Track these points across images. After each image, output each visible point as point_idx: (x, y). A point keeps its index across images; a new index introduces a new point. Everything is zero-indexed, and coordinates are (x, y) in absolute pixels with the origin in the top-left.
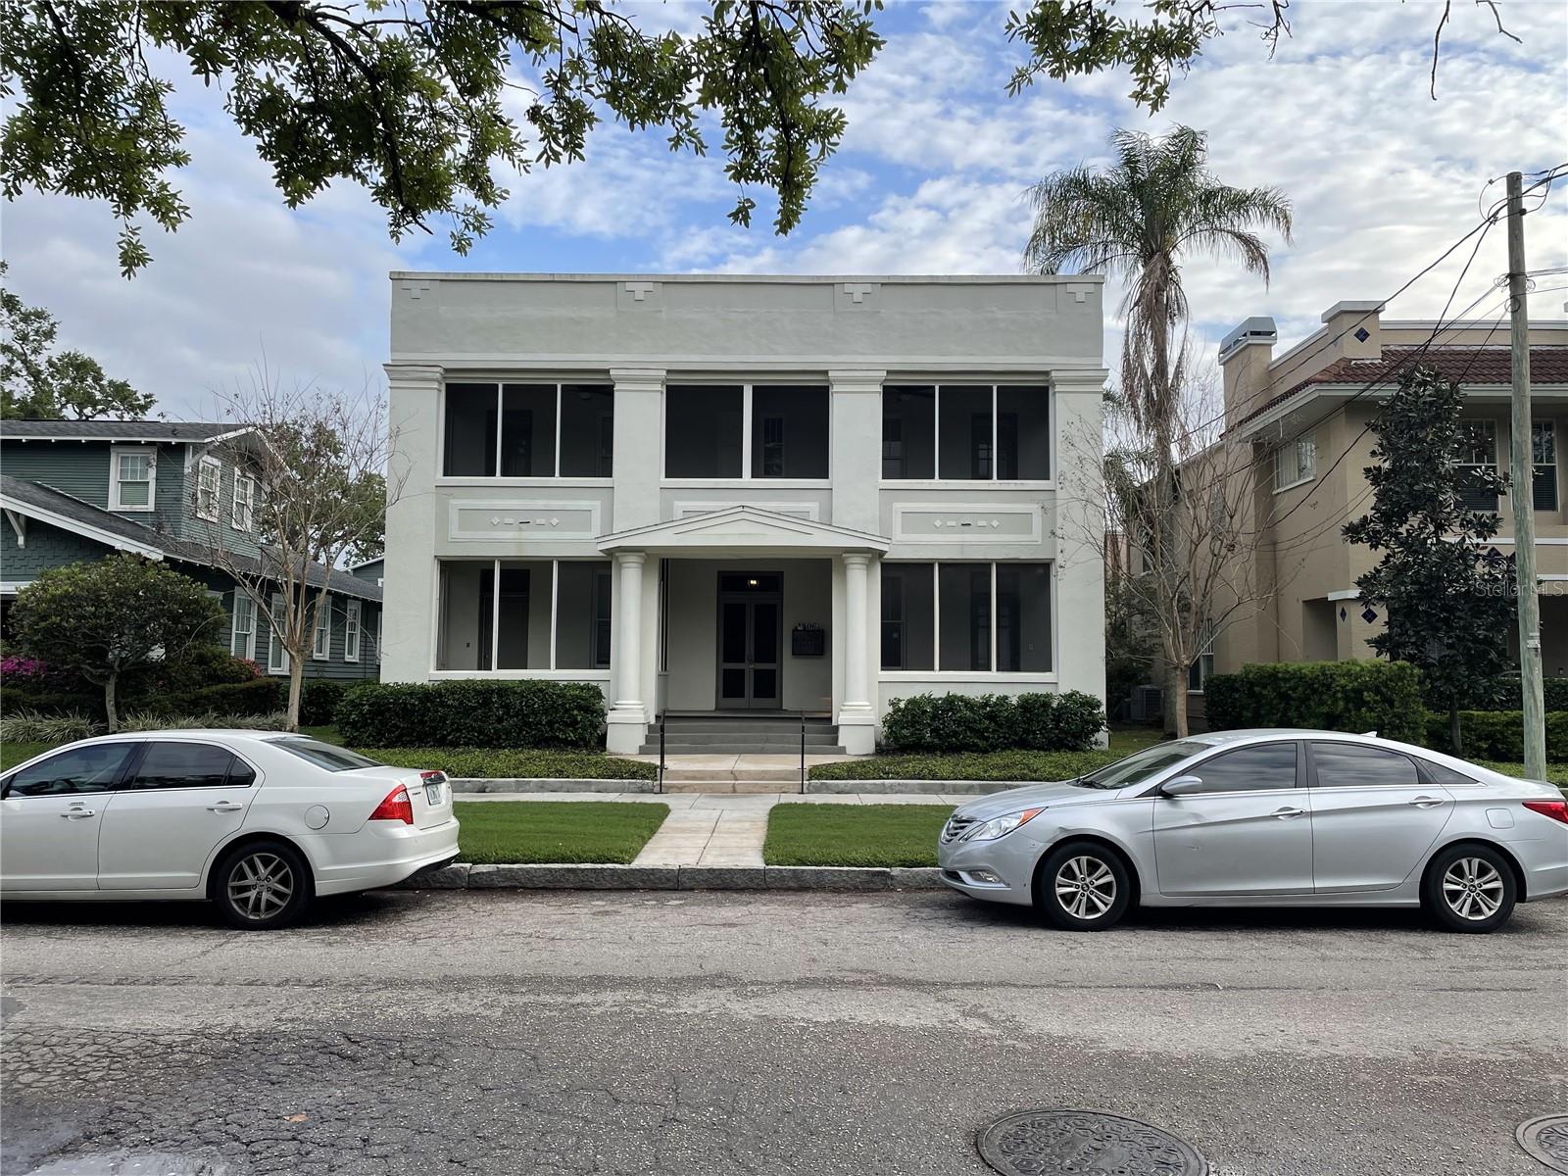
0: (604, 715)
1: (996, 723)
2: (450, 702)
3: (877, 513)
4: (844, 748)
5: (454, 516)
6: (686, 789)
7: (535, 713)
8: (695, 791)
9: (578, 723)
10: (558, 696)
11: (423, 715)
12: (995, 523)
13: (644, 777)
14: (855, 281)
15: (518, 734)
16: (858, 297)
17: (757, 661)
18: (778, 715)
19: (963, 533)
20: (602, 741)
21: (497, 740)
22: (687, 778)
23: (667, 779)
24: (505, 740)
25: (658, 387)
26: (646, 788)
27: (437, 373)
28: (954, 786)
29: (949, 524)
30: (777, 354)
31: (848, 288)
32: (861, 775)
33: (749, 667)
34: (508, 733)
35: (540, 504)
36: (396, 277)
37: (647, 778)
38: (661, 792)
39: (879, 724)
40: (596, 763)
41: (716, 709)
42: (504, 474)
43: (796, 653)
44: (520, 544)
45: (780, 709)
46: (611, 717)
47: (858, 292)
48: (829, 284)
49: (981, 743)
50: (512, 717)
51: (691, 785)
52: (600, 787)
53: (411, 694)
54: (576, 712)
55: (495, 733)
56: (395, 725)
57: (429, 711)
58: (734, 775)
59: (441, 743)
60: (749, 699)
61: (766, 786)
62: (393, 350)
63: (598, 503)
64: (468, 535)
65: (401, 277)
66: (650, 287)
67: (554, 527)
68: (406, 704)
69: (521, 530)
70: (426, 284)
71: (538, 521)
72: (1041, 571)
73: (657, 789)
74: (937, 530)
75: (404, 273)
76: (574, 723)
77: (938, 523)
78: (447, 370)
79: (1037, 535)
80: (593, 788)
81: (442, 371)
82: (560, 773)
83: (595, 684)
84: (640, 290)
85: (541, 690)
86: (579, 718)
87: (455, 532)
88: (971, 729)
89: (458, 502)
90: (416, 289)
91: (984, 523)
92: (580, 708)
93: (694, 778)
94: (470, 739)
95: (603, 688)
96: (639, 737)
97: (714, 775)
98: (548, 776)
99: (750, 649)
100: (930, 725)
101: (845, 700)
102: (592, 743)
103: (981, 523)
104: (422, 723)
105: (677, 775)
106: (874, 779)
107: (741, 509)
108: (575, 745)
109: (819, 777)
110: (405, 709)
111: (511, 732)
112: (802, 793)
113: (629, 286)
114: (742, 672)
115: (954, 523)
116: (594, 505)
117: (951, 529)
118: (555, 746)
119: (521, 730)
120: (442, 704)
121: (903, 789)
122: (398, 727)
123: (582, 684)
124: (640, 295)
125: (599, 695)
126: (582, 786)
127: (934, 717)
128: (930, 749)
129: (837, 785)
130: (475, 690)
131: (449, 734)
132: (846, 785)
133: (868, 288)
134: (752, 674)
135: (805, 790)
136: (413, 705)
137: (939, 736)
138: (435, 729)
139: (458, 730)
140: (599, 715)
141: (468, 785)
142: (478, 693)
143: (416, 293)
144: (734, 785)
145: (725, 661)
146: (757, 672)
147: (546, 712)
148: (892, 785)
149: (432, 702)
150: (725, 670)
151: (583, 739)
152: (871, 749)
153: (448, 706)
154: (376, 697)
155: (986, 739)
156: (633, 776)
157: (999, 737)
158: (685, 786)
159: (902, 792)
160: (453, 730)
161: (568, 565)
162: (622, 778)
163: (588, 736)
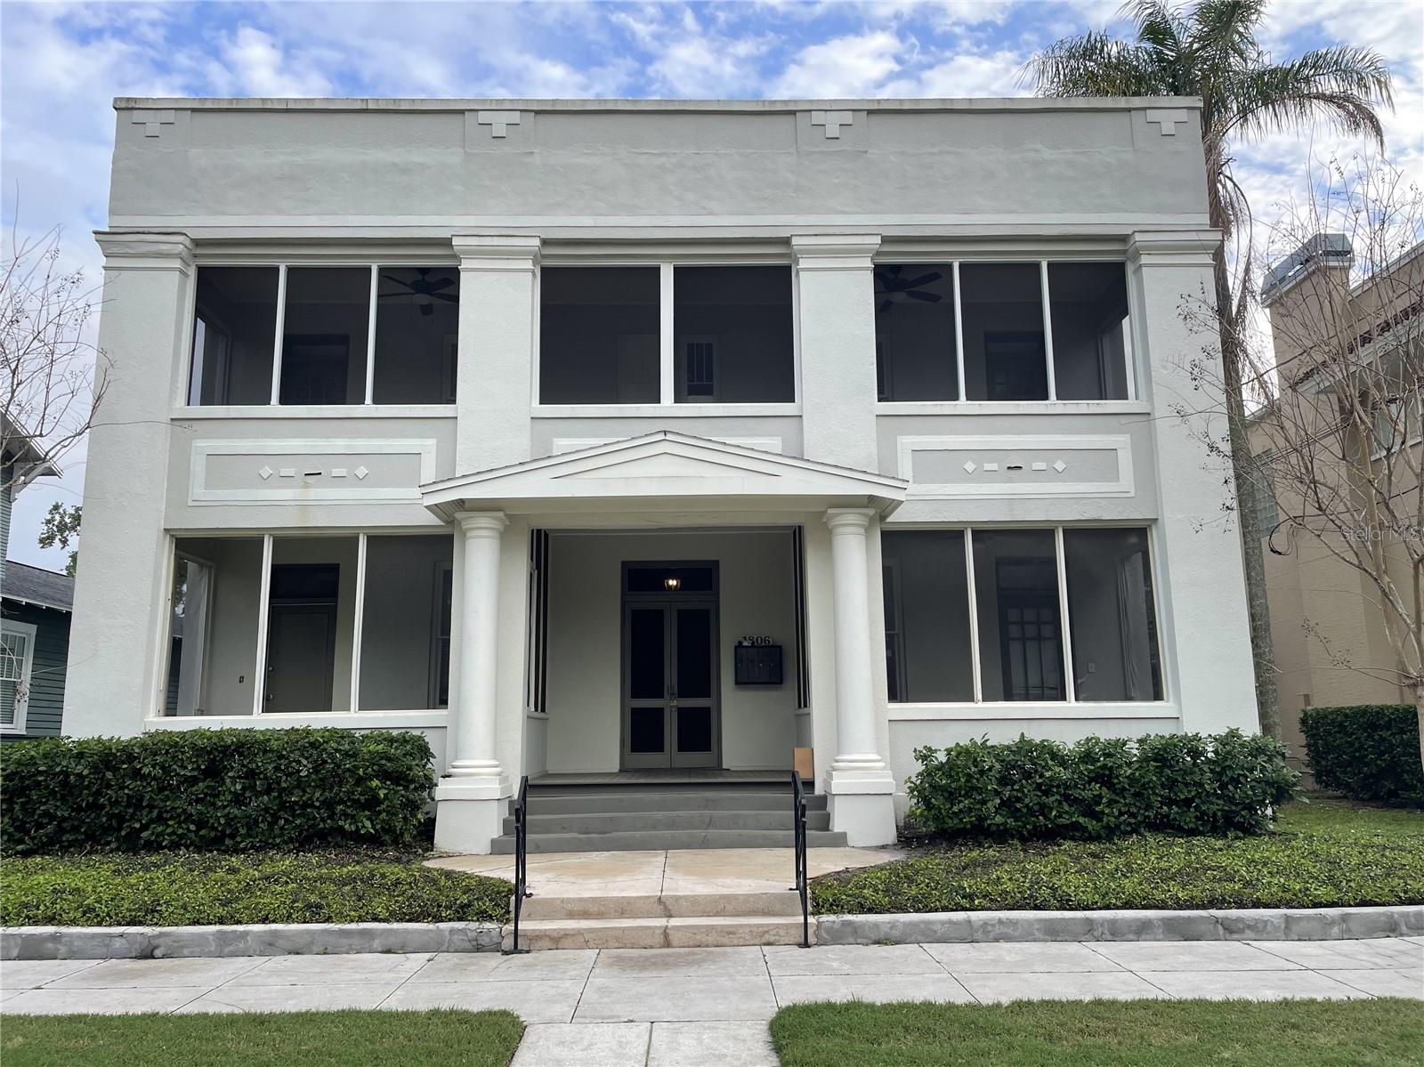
0: (433, 785)
1: (1111, 786)
2: (145, 770)
3: (875, 451)
4: (844, 835)
5: (198, 466)
6: (566, 942)
7: (300, 785)
8: (586, 945)
9: (380, 802)
10: (346, 754)
11: (98, 793)
12: (1060, 466)
13: (484, 916)
14: (829, 108)
15: (271, 825)
16: (832, 130)
17: (682, 694)
18: (716, 779)
19: (1010, 480)
20: (427, 831)
21: (232, 836)
22: (571, 915)
23: (529, 917)
24: (245, 837)
25: (529, 265)
26: (485, 940)
27: (179, 245)
28: (1113, 922)
29: (988, 466)
30: (711, 214)
31: (817, 118)
32: (915, 899)
33: (670, 705)
34: (252, 824)
35: (339, 445)
36: (123, 106)
37: (491, 918)
38: (516, 950)
39: (903, 793)
40: (397, 883)
41: (623, 770)
42: (284, 400)
43: (740, 682)
44: (304, 507)
45: (718, 768)
46: (443, 789)
47: (832, 124)
48: (789, 112)
49: (1091, 825)
50: (261, 794)
51: (579, 932)
52: (391, 942)
53: (80, 755)
54: (375, 783)
55: (228, 824)
56: (46, 814)
57: (109, 786)
58: (665, 906)
59: (132, 845)
60: (671, 754)
61: (730, 931)
62: (112, 212)
63: (431, 442)
64: (222, 494)
65: (132, 105)
66: (515, 117)
67: (360, 481)
68: (67, 775)
69: (306, 486)
70: (170, 116)
71: (336, 472)
72: (1133, 540)
73: (508, 943)
74: (968, 477)
75: (135, 100)
76: (372, 803)
77: (970, 466)
78: (198, 243)
79: (1126, 482)
80: (376, 944)
81: (188, 243)
82: (314, 912)
83: (416, 733)
84: (500, 122)
85: (313, 745)
86: (382, 794)
87: (198, 491)
88: (1067, 797)
89: (205, 444)
90: (153, 122)
91: (1042, 466)
92: (385, 775)
93: (585, 915)
94: (181, 837)
95: (432, 740)
96: (492, 824)
97: (624, 908)
98: (288, 919)
99: (671, 676)
100: (997, 793)
101: (839, 753)
102: (407, 838)
103: (1037, 466)
104: (95, 807)
105: (553, 909)
106: (945, 909)
107: (661, 437)
108: (374, 841)
109: (835, 907)
110: (65, 784)
111: (256, 822)
112: (806, 945)
113: (483, 117)
114: (660, 711)
115: (994, 466)
116: (427, 446)
117: (990, 476)
118: (335, 847)
119: (276, 818)
120: (136, 774)
121: (1010, 931)
122: (52, 817)
123: (395, 733)
124: (500, 130)
125: (423, 751)
126: (356, 941)
127: (1004, 781)
128: (1000, 836)
129: (876, 925)
130: (194, 746)
131: (145, 827)
132: (893, 925)
133: (848, 118)
134: (675, 715)
135: (811, 940)
136: (80, 775)
137: (1015, 813)
138: (121, 819)
139: (160, 819)
140: (422, 787)
141: (118, 943)
142: (199, 751)
143: (153, 128)
144: (665, 932)
145: (633, 696)
146: (681, 711)
147: (322, 785)
148: (985, 924)
149: (115, 770)
150: (634, 710)
151: (389, 830)
152: (890, 836)
153: (144, 777)
154: (19, 762)
155: (1097, 816)
156: (461, 914)
157: (1121, 814)
158: (566, 935)
159: (1008, 939)
160: (152, 821)
161: (382, 542)
162: (440, 920)
163: (399, 825)
